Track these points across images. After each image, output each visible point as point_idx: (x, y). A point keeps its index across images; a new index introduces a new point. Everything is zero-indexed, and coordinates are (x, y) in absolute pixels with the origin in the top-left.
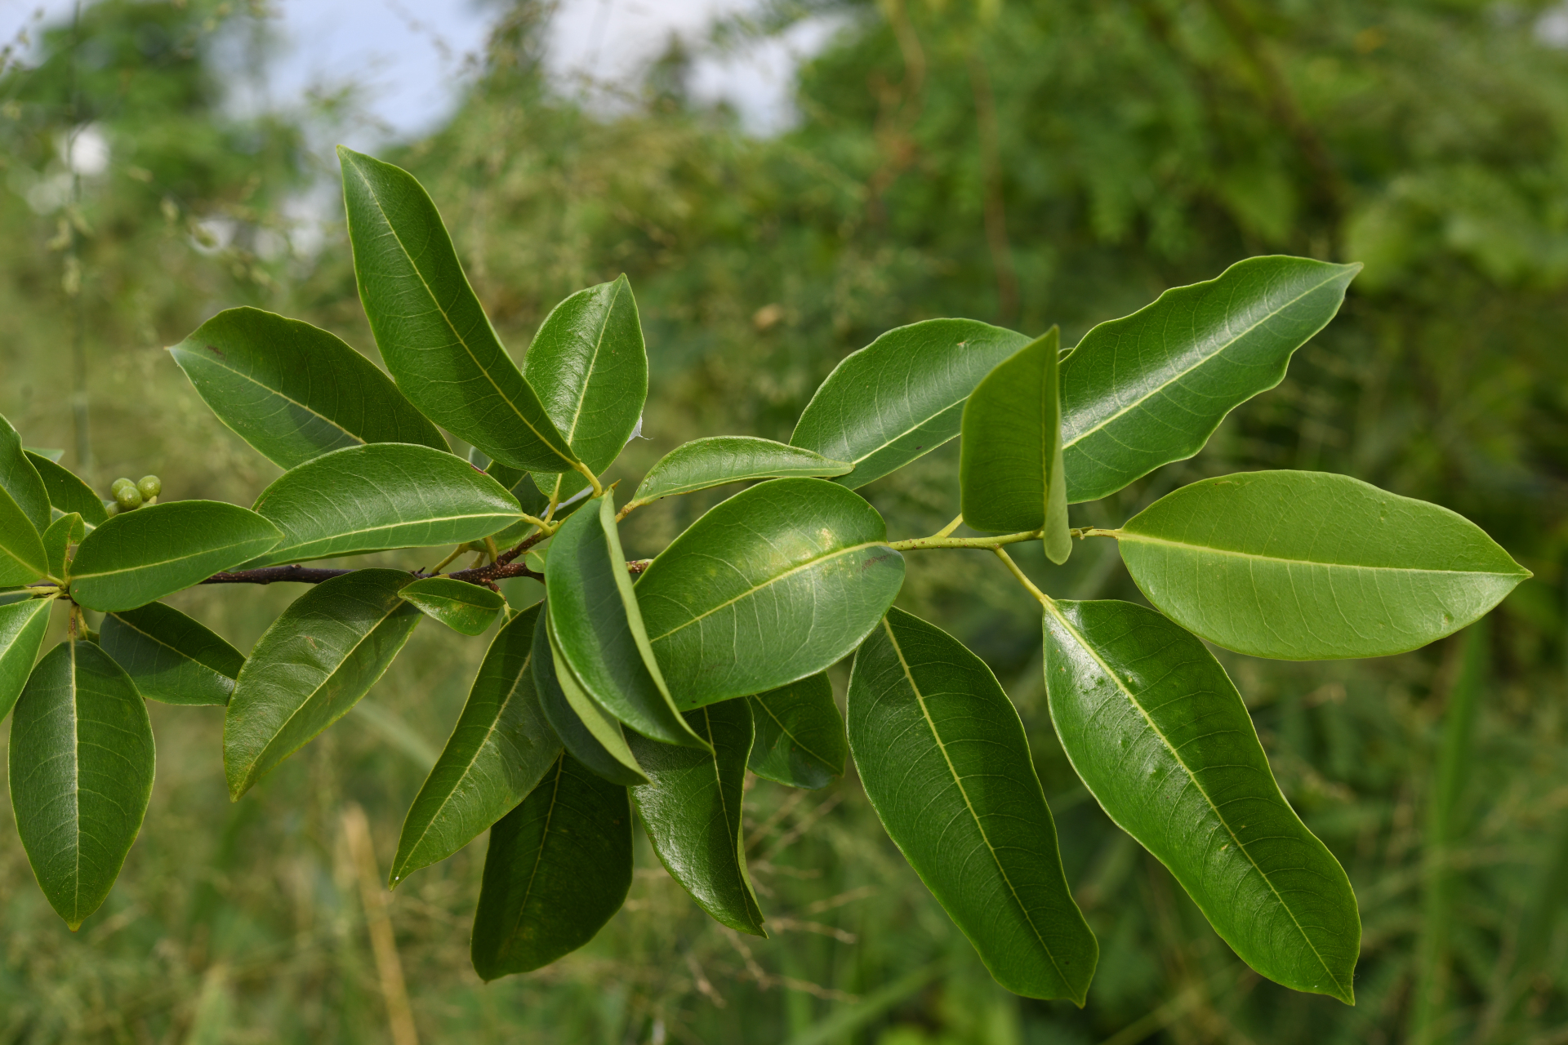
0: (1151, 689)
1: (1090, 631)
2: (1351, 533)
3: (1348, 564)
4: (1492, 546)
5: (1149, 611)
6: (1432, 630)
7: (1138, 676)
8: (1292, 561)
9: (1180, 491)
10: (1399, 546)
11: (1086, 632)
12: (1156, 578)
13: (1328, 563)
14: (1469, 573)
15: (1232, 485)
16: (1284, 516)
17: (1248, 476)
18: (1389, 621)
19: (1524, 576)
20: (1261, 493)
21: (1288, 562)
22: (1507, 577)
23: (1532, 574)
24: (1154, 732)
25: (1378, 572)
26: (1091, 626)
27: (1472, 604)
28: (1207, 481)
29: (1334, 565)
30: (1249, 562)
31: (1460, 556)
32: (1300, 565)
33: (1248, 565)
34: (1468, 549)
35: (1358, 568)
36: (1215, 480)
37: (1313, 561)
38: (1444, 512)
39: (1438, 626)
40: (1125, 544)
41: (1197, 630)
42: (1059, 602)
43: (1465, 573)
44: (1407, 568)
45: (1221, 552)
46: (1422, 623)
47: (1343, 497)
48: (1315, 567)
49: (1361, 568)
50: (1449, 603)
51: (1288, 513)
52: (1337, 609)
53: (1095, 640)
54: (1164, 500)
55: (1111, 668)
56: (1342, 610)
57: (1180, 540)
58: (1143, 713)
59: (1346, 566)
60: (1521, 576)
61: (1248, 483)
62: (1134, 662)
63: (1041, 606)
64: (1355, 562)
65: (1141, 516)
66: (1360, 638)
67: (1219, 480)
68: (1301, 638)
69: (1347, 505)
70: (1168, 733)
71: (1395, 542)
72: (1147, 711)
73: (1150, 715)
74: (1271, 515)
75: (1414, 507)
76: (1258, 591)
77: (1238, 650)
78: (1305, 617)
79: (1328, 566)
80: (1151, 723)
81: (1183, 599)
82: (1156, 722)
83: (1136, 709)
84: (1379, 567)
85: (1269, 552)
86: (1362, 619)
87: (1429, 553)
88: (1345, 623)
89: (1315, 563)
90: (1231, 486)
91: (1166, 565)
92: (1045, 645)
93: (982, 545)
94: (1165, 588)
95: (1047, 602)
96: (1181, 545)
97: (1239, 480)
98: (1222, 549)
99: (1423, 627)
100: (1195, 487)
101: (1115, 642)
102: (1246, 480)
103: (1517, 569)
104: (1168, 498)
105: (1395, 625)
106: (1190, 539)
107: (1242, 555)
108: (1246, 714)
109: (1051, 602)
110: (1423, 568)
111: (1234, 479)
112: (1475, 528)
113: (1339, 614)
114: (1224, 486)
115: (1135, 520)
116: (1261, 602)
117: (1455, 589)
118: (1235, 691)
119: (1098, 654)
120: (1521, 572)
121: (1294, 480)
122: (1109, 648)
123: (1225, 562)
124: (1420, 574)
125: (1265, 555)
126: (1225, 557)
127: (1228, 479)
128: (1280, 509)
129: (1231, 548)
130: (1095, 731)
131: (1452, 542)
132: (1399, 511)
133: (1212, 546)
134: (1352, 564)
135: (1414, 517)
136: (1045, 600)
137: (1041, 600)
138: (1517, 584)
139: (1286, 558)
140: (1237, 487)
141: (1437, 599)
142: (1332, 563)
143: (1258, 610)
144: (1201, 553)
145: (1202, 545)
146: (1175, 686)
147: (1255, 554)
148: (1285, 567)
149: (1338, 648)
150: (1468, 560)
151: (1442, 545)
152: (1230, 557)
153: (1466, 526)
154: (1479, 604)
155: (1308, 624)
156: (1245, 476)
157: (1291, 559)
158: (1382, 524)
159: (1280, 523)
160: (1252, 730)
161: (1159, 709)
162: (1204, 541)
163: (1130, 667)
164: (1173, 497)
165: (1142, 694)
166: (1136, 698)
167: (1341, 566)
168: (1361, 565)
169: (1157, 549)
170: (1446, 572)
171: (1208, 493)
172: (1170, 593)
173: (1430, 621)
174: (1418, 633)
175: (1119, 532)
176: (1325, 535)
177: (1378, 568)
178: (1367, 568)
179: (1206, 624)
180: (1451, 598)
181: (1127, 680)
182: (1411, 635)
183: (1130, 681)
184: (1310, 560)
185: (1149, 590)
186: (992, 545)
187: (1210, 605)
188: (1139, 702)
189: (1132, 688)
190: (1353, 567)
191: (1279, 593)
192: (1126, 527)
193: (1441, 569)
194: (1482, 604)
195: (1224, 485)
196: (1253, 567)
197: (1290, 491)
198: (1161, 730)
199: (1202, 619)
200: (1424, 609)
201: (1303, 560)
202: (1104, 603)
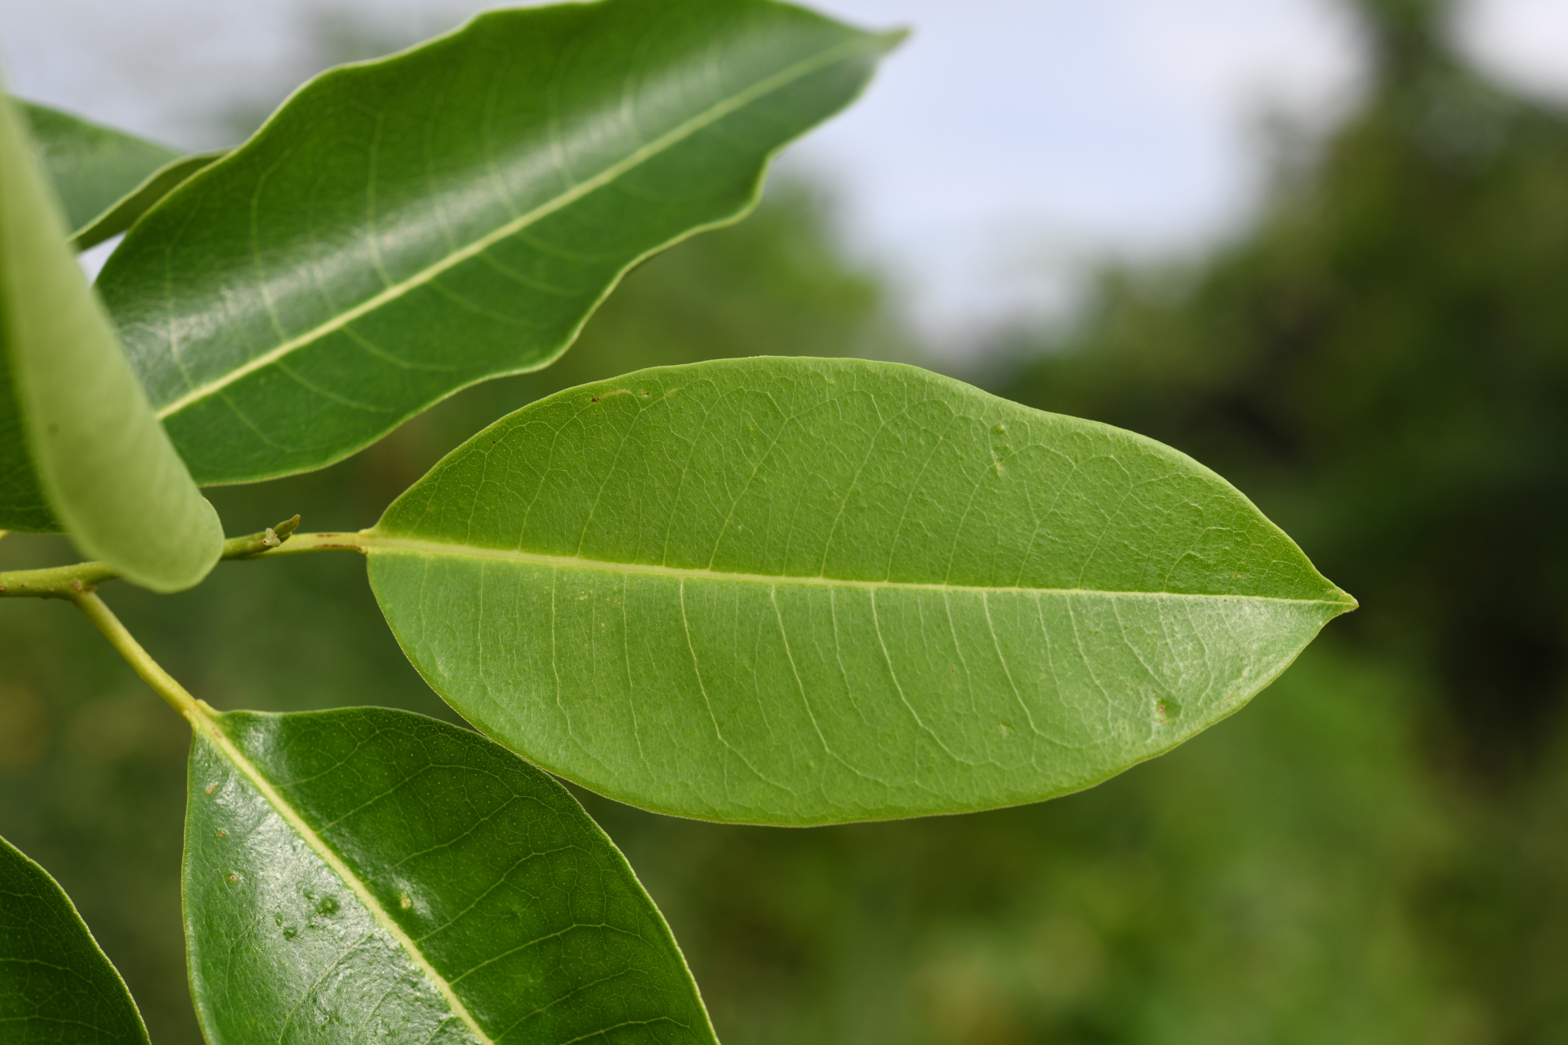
0: (457, 923)
1: (308, 785)
2: (924, 503)
3: (920, 581)
4: (1263, 530)
5: (447, 729)
6: (1129, 735)
7: (426, 894)
8: (783, 580)
9: (509, 422)
10: (1043, 531)
11: (297, 787)
12: (455, 639)
13: (871, 579)
14: (1212, 598)
15: (632, 400)
16: (760, 470)
17: (671, 375)
18: (1025, 718)
19: (1338, 607)
20: (702, 416)
21: (772, 583)
22: (1299, 607)
23: (1355, 602)
24: (466, 1030)
25: (992, 599)
26: (308, 774)
27: (1222, 672)
28: (572, 394)
29: (885, 584)
30: (677, 585)
31: (1189, 557)
32: (802, 586)
33: (675, 594)
34: (1206, 538)
35: (942, 588)
36: (592, 389)
37: (834, 578)
38: (1145, 447)
39: (1142, 726)
40: (382, 560)
41: (552, 759)
42: (232, 717)
43: (1202, 597)
44: (1063, 587)
45: (609, 567)
46: (1104, 722)
47: (903, 418)
48: (838, 590)
49: (951, 589)
50: (1166, 671)
51: (769, 460)
52: (895, 692)
53: (318, 808)
54: (471, 446)
55: (357, 875)
56: (907, 695)
57: (512, 544)
58: (436, 984)
59: (914, 586)
60: (1329, 607)
61: (672, 391)
62: (415, 859)
63: (185, 727)
64: (936, 576)
65: (418, 491)
66: (953, 762)
67: (601, 389)
68: (808, 767)
69: (913, 434)
70: (500, 1032)
71: (1031, 522)
72: (448, 980)
73: (456, 989)
74: (728, 468)
75: (1073, 436)
76: (700, 656)
77: (655, 806)
78: (818, 715)
79: (871, 587)
80: (458, 1010)
81: (517, 685)
82: (472, 1006)
83: (420, 974)
84: (995, 585)
85: (725, 561)
86: (957, 715)
87: (1114, 549)
88: (916, 726)
89: (838, 583)
90: (631, 403)
91: (477, 606)
92: (189, 818)
93: (41, 586)
94: (475, 662)
95: (201, 716)
96: (514, 557)
97: (651, 385)
98: (612, 559)
99: (1107, 731)
100: (544, 410)
101: (367, 809)
102: (666, 385)
103: (1320, 591)
104: (480, 440)
105: (1039, 726)
106: (533, 541)
107: (660, 572)
108: (683, 972)
109: (211, 717)
110: (1101, 587)
111: (636, 384)
112: (1222, 486)
113: (898, 702)
114: (613, 402)
115: (405, 505)
116: (708, 682)
117: (1179, 636)
118: (655, 914)
119: (325, 841)
120: (1329, 597)
121: (784, 380)
122: (354, 827)
123: (620, 591)
124: (1096, 602)
125: (717, 567)
126: (620, 578)
127: (622, 384)
128: (749, 452)
129: (634, 557)
130: (314, 1030)
131: (1169, 521)
132: (1037, 447)
133: (587, 553)
134: (929, 581)
135: (1076, 461)
136: (197, 712)
137: (187, 713)
138: (1322, 624)
139: (769, 572)
140: (644, 403)
141: (1138, 662)
142: (879, 580)
143: (703, 704)
144: (562, 573)
145: (564, 554)
146: (514, 915)
147: (692, 566)
148: (766, 595)
149: (900, 789)
150: (1207, 567)
151: (1144, 529)
152: (633, 578)
153: (1199, 481)
154: (1240, 671)
155: (825, 732)
156: (663, 375)
157: (780, 574)
158: (997, 478)
159: (751, 486)
160: (700, 1010)
161: (477, 972)
162: (572, 544)
163: (410, 870)
164: (491, 438)
165: (434, 937)
166: (420, 947)
167: (902, 587)
168: (953, 581)
169: (458, 569)
170: (1155, 595)
171: (574, 423)
172: (487, 673)
173: (1124, 715)
174: (1096, 747)
175: (371, 536)
176: (862, 510)
177: (992, 589)
178: (967, 589)
179: (575, 744)
180: (1172, 660)
181: (398, 903)
182: (1079, 750)
183: (405, 904)
184: (827, 575)
185: (435, 667)
186: (64, 585)
187: (585, 697)
188: (428, 957)
189: (408, 922)
190: (931, 587)
191: (753, 660)
192: (386, 522)
193: (1144, 588)
194: (1245, 673)
195: (613, 399)
196: (687, 597)
197: (774, 409)
198: (484, 1026)
199: (565, 731)
200: (1109, 686)
201: (808, 574)
202: (341, 715)
